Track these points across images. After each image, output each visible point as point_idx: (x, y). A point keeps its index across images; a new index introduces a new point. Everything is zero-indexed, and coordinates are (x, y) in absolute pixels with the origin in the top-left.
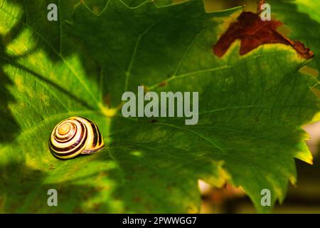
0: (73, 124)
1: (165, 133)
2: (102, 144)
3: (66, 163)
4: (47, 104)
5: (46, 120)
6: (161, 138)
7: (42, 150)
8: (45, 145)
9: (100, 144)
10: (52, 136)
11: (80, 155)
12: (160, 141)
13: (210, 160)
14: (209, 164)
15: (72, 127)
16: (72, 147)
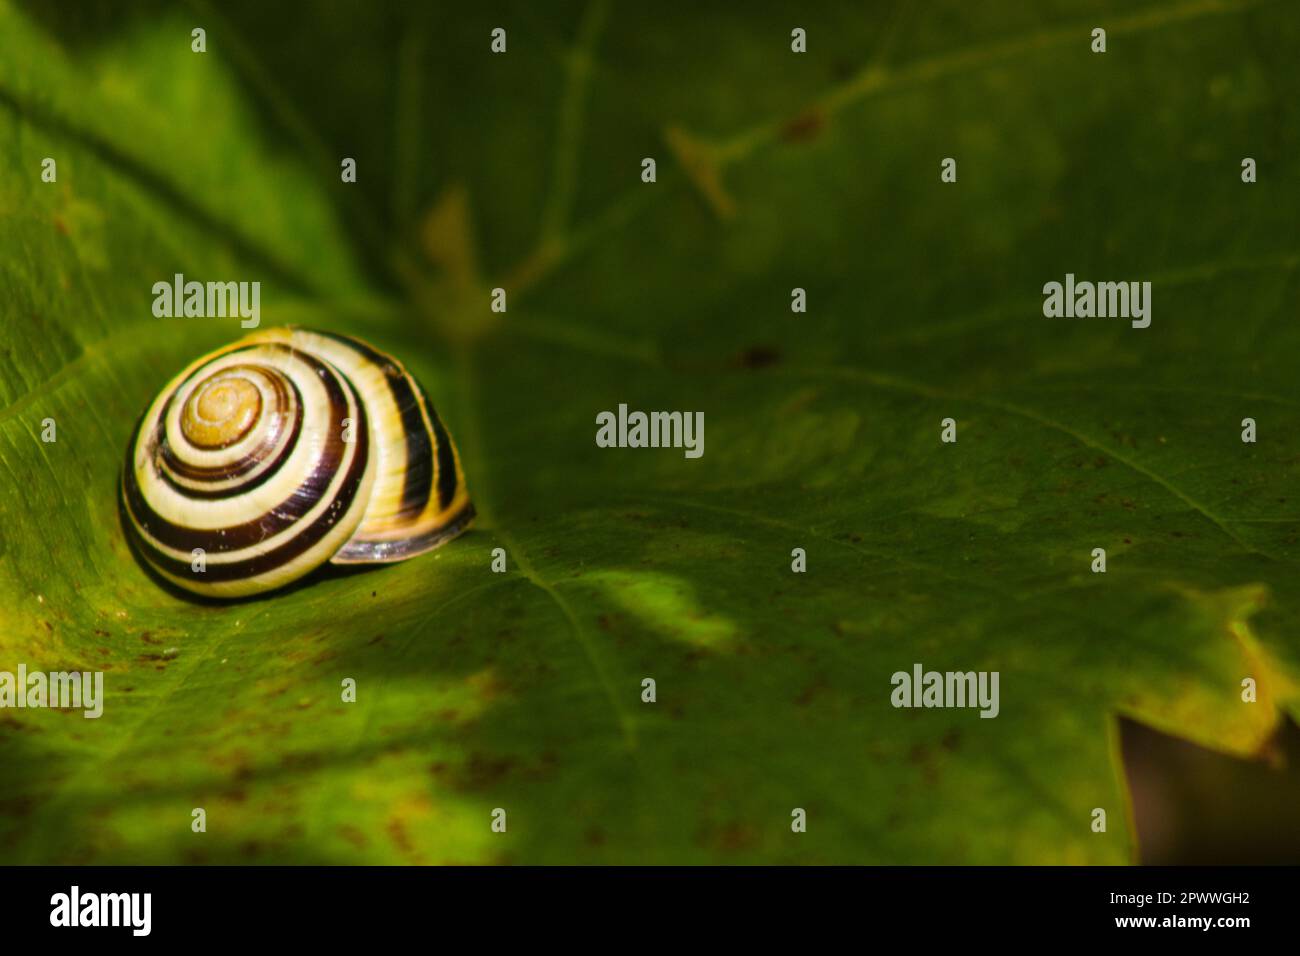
0: (276, 380)
1: (847, 424)
2: (460, 500)
3: (238, 622)
4: (92, 255)
5: (96, 356)
6: (826, 460)
7: (84, 543)
8: (98, 511)
9: (446, 500)
10: (141, 452)
11: (326, 572)
12: (824, 480)
13: (1171, 585)
14: (1163, 606)
15: (269, 396)
16: (274, 522)
